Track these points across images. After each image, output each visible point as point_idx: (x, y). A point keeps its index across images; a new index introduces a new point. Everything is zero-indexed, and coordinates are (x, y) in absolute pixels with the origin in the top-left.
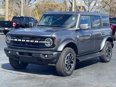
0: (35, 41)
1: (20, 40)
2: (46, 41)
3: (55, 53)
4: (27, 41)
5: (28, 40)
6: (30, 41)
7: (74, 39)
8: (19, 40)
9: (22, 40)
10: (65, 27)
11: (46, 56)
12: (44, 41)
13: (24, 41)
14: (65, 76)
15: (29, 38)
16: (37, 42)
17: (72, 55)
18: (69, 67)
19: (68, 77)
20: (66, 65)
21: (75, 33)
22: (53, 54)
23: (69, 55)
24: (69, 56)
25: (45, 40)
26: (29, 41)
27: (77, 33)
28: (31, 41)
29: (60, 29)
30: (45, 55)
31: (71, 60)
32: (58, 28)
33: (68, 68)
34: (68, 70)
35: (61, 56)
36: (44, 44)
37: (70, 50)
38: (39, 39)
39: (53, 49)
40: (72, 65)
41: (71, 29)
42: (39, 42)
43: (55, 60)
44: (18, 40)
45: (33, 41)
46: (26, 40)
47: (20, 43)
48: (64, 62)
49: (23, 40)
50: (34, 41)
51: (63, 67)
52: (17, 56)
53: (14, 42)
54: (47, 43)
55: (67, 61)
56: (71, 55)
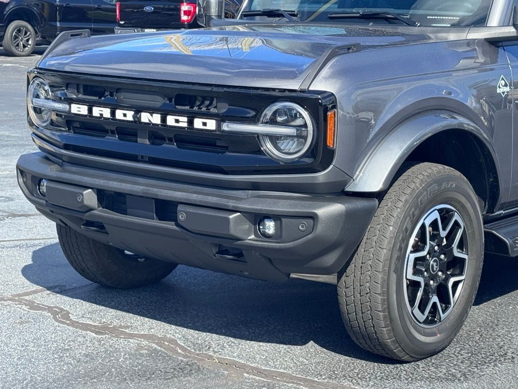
0: (198, 123)
1: (107, 113)
2: (273, 122)
3: (329, 210)
4: (145, 117)
5: (152, 111)
6: (164, 120)
7: (471, 103)
8: (96, 111)
9: (113, 113)
10: (414, 25)
11: (270, 227)
12: (254, 120)
13: (130, 115)
14: (406, 358)
15: (159, 101)
16: (211, 125)
17: (456, 217)
18: (435, 299)
19: (421, 364)
20: (414, 285)
21: (481, 60)
22: (313, 217)
23: (436, 215)
24: (434, 224)
25: (259, 111)
26: (156, 119)
27: (494, 61)
28: (171, 120)
29: (384, 34)
30: (258, 218)
31: (446, 251)
32: (371, 26)
33: (422, 308)
34: (422, 317)
35: (375, 225)
36: (252, 143)
37: (439, 181)
38: (223, 108)
39: (321, 176)
40: (456, 284)
41: (452, 36)
42: (219, 126)
43: (330, 259)
44: (90, 111)
45: (183, 122)
46: (138, 110)
47: (106, 131)
48: (399, 271)
49: (119, 114)
50: (191, 122)
51: (388, 301)
52: (86, 217)
53: (70, 121)
54: (274, 139)
55: (417, 259)
56: (446, 216)
